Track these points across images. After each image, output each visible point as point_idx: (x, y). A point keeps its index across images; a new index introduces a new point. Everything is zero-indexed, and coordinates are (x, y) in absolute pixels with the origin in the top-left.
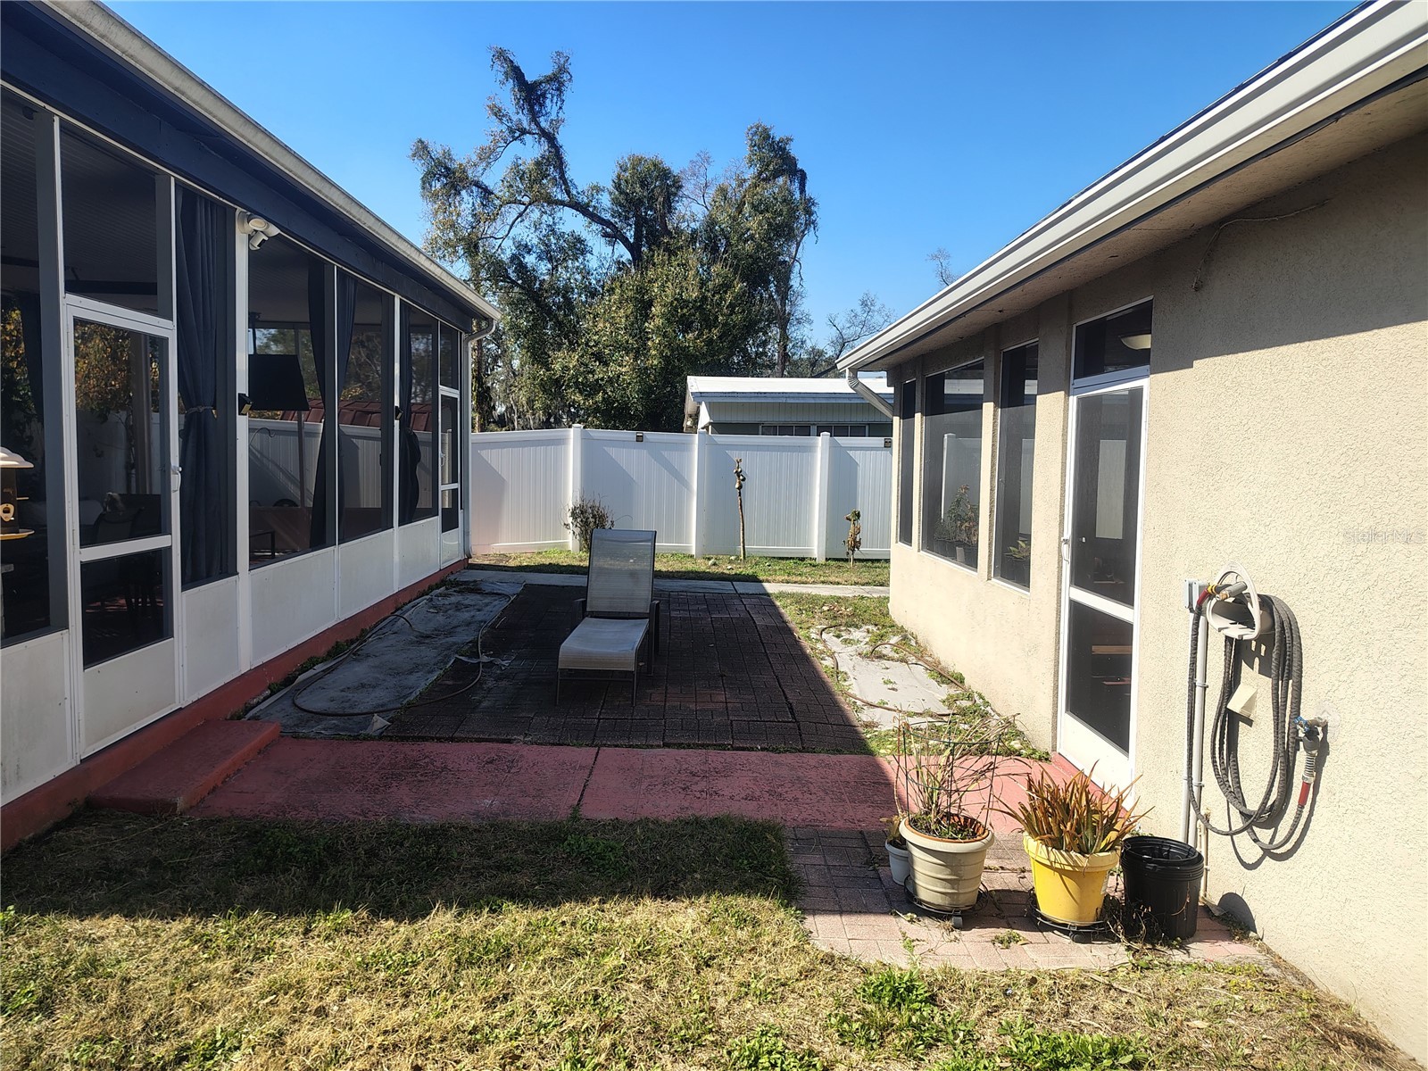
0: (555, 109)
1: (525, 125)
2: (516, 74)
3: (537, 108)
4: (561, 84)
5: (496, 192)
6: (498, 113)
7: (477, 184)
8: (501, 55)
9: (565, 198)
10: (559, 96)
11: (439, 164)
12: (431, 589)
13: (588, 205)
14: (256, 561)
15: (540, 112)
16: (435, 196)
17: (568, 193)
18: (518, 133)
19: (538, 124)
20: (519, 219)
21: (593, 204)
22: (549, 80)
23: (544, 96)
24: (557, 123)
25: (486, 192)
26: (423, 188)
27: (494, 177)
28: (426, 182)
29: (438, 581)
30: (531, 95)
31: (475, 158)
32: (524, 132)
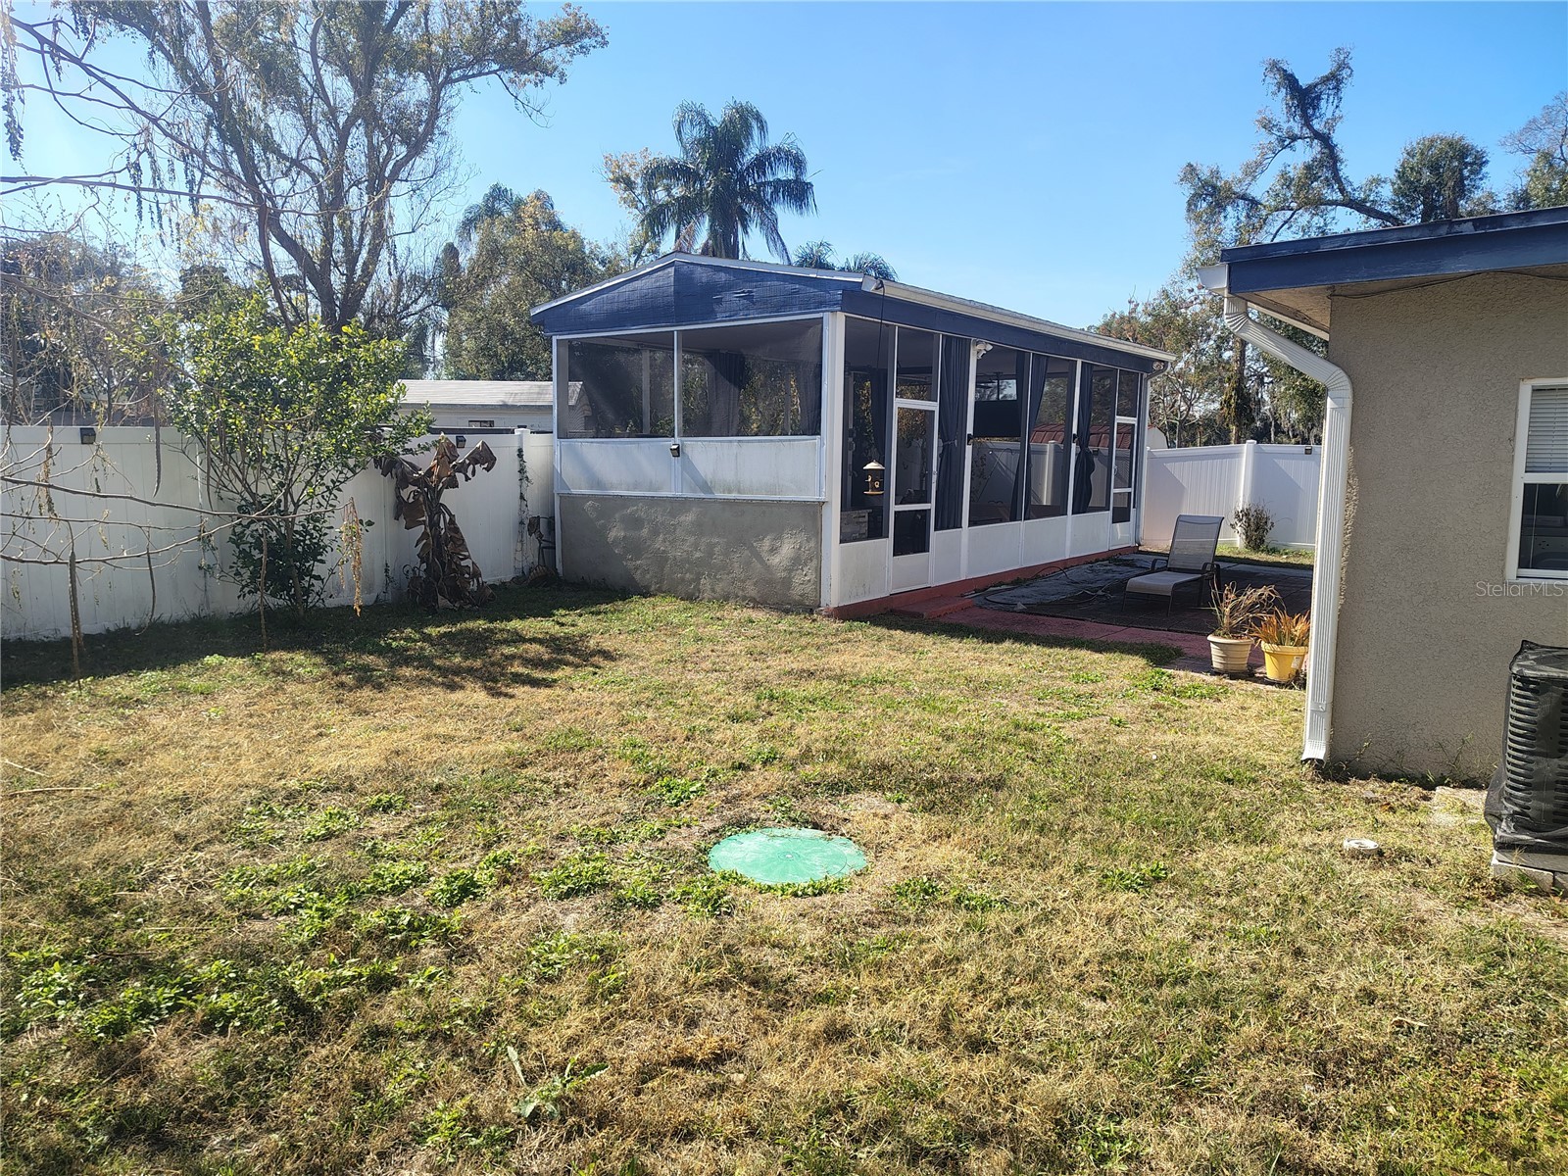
0: (1331, 108)
1: (1296, 131)
2: (1290, 81)
3: (1310, 111)
4: (1339, 82)
5: (1263, 202)
6: (1268, 125)
7: (1244, 197)
8: (1275, 66)
9: (1337, 196)
10: (1336, 94)
11: (1205, 184)
12: (1097, 561)
13: (1364, 201)
14: (972, 523)
15: (1314, 115)
16: (1198, 218)
17: (1342, 190)
18: (1289, 140)
19: (1310, 127)
20: (1286, 226)
21: (1371, 198)
22: (1326, 80)
23: (1319, 98)
24: (1331, 124)
25: (1254, 203)
26: (1188, 211)
27: (1262, 188)
28: (1192, 204)
29: (1105, 557)
30: (1304, 99)
31: (1240, 176)
32: (1294, 138)
